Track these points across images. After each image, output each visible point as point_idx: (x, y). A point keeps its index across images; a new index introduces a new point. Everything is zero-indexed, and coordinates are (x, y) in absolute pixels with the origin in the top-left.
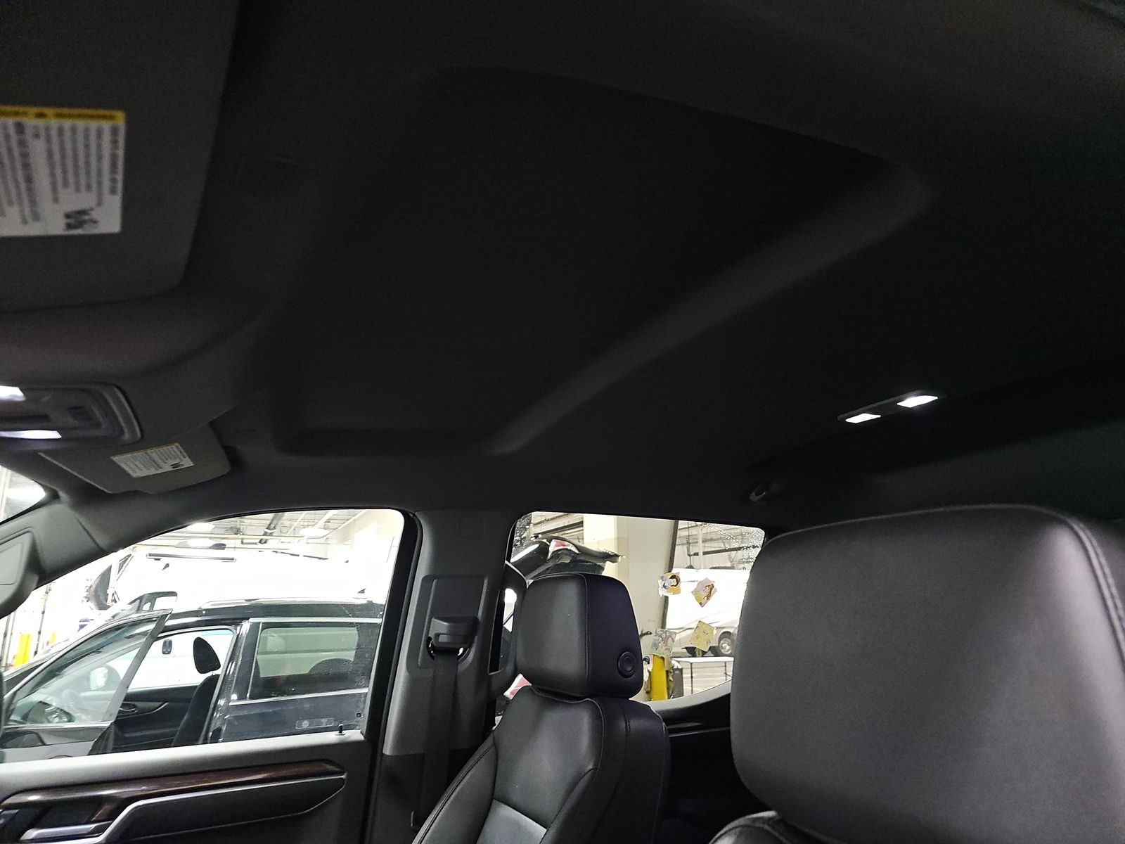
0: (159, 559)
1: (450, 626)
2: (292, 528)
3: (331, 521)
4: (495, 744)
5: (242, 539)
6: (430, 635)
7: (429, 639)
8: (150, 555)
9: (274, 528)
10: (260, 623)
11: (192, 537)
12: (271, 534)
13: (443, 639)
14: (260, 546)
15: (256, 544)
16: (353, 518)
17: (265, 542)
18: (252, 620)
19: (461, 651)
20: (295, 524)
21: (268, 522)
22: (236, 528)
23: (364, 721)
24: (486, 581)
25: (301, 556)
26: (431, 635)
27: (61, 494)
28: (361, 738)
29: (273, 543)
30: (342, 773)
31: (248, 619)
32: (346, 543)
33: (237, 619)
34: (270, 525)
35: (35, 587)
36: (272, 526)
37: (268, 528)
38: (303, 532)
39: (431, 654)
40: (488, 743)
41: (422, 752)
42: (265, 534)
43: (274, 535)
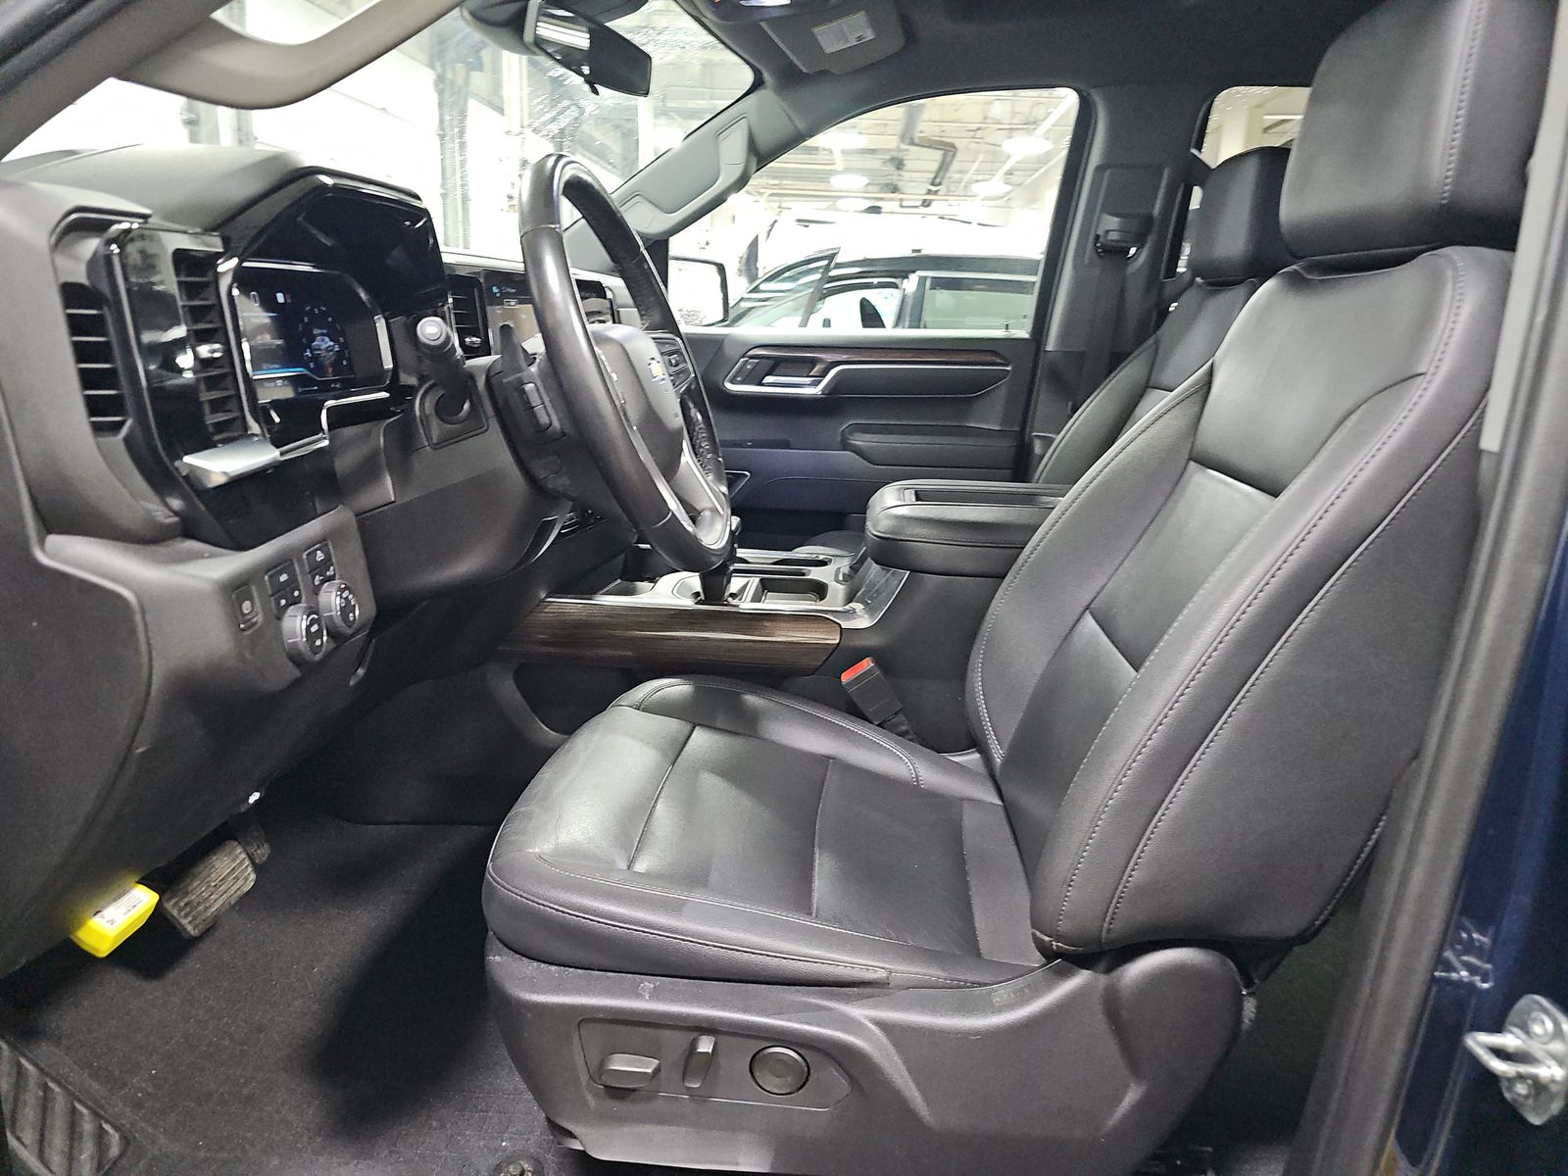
0: (807, 226)
1: (1121, 222)
2: (963, 184)
3: (1016, 173)
4: (1157, 343)
5: (901, 200)
6: (1098, 233)
7: (1097, 237)
8: (799, 221)
9: (940, 184)
10: (926, 277)
11: (842, 197)
12: (936, 193)
13: (1113, 236)
14: (923, 210)
15: (916, 207)
16: (1045, 168)
17: (928, 206)
18: (920, 273)
19: (1133, 251)
20: (966, 177)
21: (932, 176)
22: (892, 184)
23: (1029, 323)
24: (1166, 173)
25: (974, 224)
26: (1100, 232)
27: (766, 76)
28: (1027, 336)
29: (938, 207)
30: (1007, 365)
31: (914, 272)
32: (1034, 206)
33: (904, 271)
34: (935, 178)
35: (754, 169)
36: (938, 180)
37: (933, 184)
38: (975, 188)
39: (1098, 253)
40: (1151, 341)
41: (1082, 349)
42: (929, 192)
43: (940, 193)
